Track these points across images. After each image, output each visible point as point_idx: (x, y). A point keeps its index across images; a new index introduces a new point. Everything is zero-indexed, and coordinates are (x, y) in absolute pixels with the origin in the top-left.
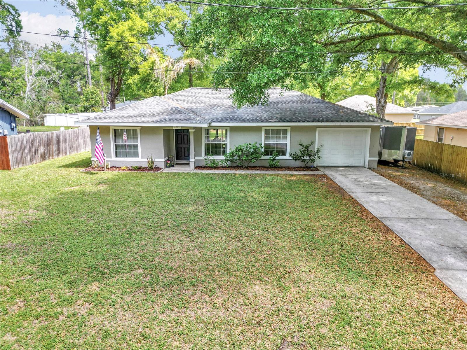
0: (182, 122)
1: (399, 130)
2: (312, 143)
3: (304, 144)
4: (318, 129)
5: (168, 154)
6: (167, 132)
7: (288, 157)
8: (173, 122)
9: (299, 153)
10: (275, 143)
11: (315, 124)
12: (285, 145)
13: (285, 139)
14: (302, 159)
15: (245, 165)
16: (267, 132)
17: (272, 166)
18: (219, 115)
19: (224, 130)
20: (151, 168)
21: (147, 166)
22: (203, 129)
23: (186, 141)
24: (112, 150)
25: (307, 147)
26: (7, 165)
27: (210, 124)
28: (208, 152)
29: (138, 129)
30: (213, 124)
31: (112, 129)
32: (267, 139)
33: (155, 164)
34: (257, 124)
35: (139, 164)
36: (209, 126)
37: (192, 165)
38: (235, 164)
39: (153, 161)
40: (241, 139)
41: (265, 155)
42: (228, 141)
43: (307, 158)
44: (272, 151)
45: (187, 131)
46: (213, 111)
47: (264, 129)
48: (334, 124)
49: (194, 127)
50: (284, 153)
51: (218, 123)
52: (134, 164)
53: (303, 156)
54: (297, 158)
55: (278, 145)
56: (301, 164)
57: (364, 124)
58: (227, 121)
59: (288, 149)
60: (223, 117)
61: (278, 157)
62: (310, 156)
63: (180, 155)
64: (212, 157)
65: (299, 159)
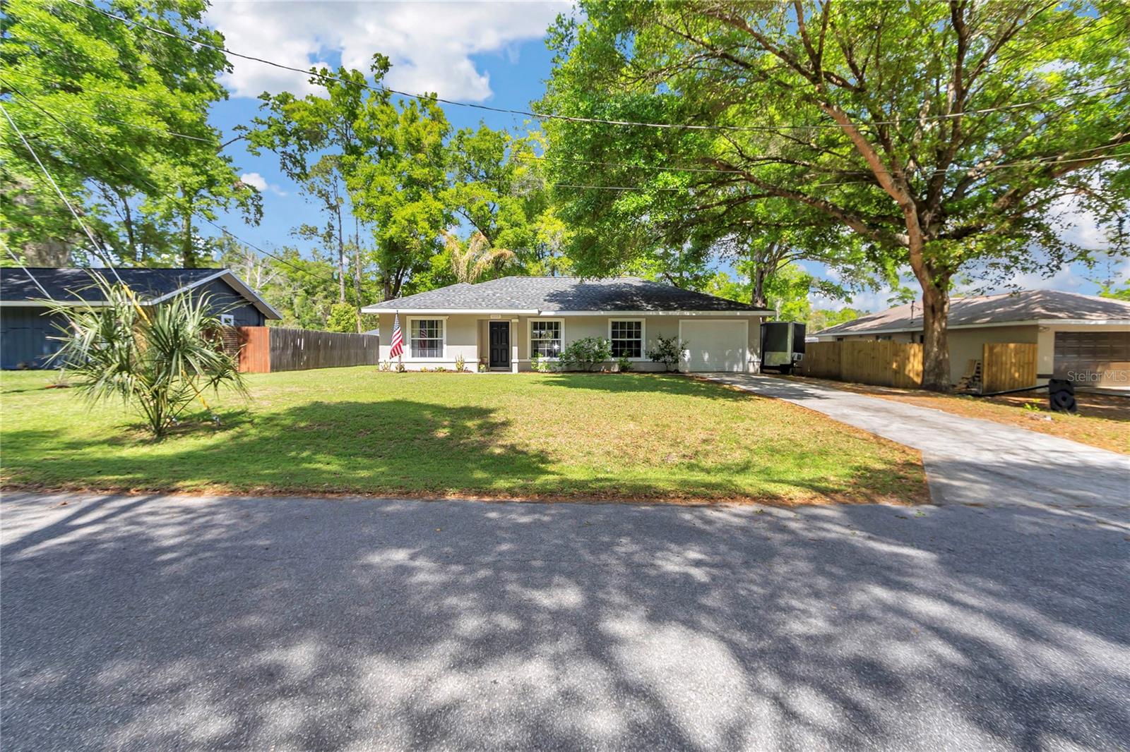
0: (504, 308)
1: (784, 327)
2: (675, 338)
3: (665, 339)
4: (681, 321)
5: (481, 356)
6: (480, 320)
7: (643, 358)
8: (492, 308)
9: (658, 351)
10: (626, 339)
11: (677, 313)
12: (638, 344)
13: (638, 335)
14: (662, 359)
15: (587, 368)
16: (615, 325)
17: (624, 369)
18: (551, 304)
19: (557, 324)
20: (460, 370)
21: (454, 367)
22: (529, 321)
23: (504, 340)
24: (407, 349)
25: (668, 343)
26: (266, 367)
27: (540, 312)
28: (535, 353)
29: (444, 319)
30: (543, 314)
31: (409, 319)
32: (614, 335)
33: (466, 365)
34: (602, 313)
35: (445, 366)
36: (538, 316)
37: (515, 368)
38: (572, 368)
39: (463, 363)
40: (580, 335)
41: (613, 356)
42: (562, 338)
43: (669, 359)
44: (622, 352)
45: (506, 325)
46: (542, 300)
47: (610, 321)
48: (700, 313)
49: (519, 317)
50: (638, 354)
51: (550, 312)
52: (438, 366)
53: (664, 355)
54: (656, 357)
55: (630, 343)
56: (661, 367)
57: (738, 313)
58: (561, 309)
59: (643, 348)
60: (556, 306)
61: (630, 359)
62: (672, 355)
63: (495, 359)
64: (541, 359)
65: (658, 359)
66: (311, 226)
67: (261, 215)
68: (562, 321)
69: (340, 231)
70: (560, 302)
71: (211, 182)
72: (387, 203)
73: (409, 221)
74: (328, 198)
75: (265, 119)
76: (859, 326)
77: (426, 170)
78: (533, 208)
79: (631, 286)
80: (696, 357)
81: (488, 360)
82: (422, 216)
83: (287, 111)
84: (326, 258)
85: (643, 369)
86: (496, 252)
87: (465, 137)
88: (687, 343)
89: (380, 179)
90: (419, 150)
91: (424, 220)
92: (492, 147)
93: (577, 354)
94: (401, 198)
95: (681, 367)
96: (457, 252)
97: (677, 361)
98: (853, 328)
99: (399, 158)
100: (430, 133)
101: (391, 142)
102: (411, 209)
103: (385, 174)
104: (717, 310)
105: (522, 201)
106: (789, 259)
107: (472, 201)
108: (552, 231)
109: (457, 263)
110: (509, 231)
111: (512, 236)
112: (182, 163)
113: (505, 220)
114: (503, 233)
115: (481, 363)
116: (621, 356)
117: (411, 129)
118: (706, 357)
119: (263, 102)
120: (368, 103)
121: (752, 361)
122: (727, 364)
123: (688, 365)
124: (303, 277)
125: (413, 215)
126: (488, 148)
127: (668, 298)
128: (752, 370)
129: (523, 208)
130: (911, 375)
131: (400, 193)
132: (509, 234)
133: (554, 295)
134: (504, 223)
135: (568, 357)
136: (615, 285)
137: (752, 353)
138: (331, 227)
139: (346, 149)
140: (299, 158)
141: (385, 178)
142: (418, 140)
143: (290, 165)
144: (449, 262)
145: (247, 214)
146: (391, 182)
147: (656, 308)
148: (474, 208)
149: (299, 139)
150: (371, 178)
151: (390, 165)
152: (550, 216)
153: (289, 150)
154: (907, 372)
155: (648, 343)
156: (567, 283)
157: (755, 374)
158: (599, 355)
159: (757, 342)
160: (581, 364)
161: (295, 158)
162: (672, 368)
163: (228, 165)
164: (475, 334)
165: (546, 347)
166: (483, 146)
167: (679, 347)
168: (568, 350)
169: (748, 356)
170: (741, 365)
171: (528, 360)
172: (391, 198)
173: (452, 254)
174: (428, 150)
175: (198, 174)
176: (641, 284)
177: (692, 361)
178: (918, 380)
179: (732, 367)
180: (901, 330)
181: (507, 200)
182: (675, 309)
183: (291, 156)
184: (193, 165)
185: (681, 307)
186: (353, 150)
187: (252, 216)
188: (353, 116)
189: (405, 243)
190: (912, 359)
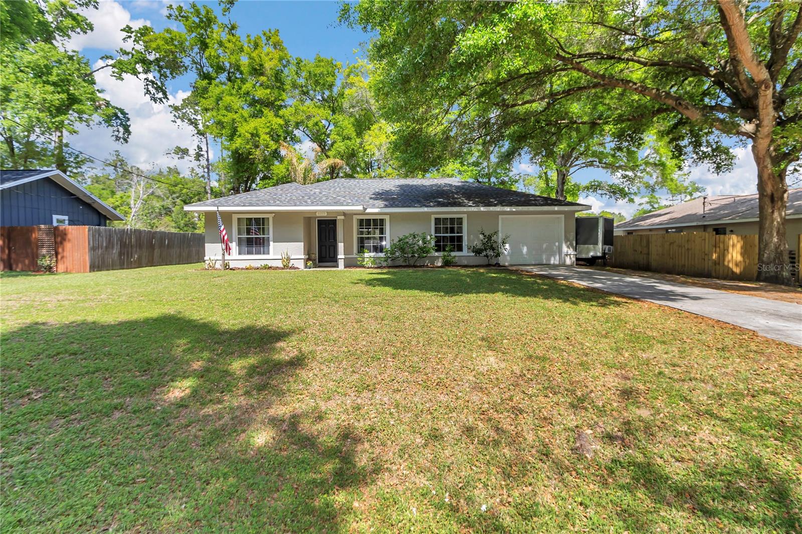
0: (329, 204)
1: (594, 221)
2: (496, 233)
3: (487, 234)
4: (500, 216)
5: (308, 252)
6: (308, 218)
7: (465, 252)
8: (317, 205)
9: (479, 246)
10: (449, 235)
11: (498, 209)
12: (460, 239)
13: (460, 230)
14: (484, 253)
15: (412, 263)
16: (437, 221)
17: (447, 263)
18: (376, 202)
19: (382, 221)
20: (286, 267)
21: (279, 264)
22: (355, 218)
23: (332, 236)
24: (234, 246)
25: (490, 238)
26: (85, 266)
27: (365, 209)
28: (361, 249)
29: (271, 216)
30: (368, 211)
31: (235, 218)
32: (437, 230)
33: (292, 262)
34: (426, 209)
35: (270, 263)
36: (363, 213)
37: (341, 263)
38: (398, 263)
39: (289, 259)
40: (404, 231)
41: (437, 251)
42: (387, 234)
43: (491, 253)
44: (445, 246)
45: (334, 222)
46: (367, 198)
47: (433, 217)
48: (520, 208)
49: (344, 214)
50: (460, 249)
51: (375, 209)
52: (263, 263)
53: (486, 250)
54: (478, 252)
55: (452, 239)
56: (484, 261)
57: (556, 208)
58: (386, 206)
59: (465, 243)
60: (381, 203)
61: (453, 254)
62: (493, 249)
63: (323, 255)
64: (366, 255)
65: (479, 253)
66: (183, 147)
67: (129, 133)
68: (387, 218)
69: (207, 152)
70: (385, 200)
71: (73, 100)
72: (233, 120)
73: (252, 135)
74: (196, 125)
75: (129, 50)
76: (649, 222)
77: (268, 91)
78: (363, 125)
79: (451, 185)
80: (515, 250)
81: (316, 256)
82: (264, 130)
83: (147, 42)
84: (200, 175)
85: (465, 262)
86: (330, 162)
87: (302, 64)
88: (507, 237)
89: (227, 99)
90: (262, 74)
91: (267, 134)
92: (326, 72)
93: (402, 250)
94: (246, 115)
95: (502, 261)
96: (294, 160)
97: (498, 255)
98: (642, 223)
99: (243, 81)
100: (271, 59)
101: (238, 68)
102: (254, 124)
103: (232, 95)
104: (536, 205)
105: (352, 119)
106: (577, 167)
107: (309, 118)
108: (377, 143)
109: (295, 171)
110: (341, 144)
111: (343, 148)
112: (44, 82)
113: (338, 134)
114: (336, 145)
115: (309, 259)
116: (444, 250)
117: (254, 55)
118: (525, 250)
119: (125, 34)
120: (217, 33)
121: (568, 255)
122: (544, 257)
123: (508, 258)
124: (181, 190)
125: (256, 128)
126: (322, 73)
127: (487, 195)
128: (568, 261)
129: (354, 125)
130: (731, 265)
131: (247, 111)
132: (341, 146)
133: (379, 194)
134: (336, 137)
135: (393, 253)
136: (436, 185)
137: (568, 247)
138: (200, 148)
139: (200, 75)
140: (159, 84)
141: (232, 98)
142: (261, 65)
143: (153, 91)
144: (288, 170)
145: (116, 133)
146: (237, 103)
147: (477, 204)
148: (310, 123)
149: (161, 67)
150: (219, 99)
151: (236, 87)
152: (376, 131)
153: (150, 76)
154: (726, 263)
155: (470, 237)
156: (393, 183)
157: (572, 265)
158: (424, 250)
159: (573, 235)
160: (406, 259)
161: (157, 84)
162: (494, 261)
163: (90, 87)
164: (301, 232)
165: (371, 244)
166: (318, 71)
167: (500, 241)
168: (394, 246)
169: (565, 249)
170: (557, 257)
171: (355, 256)
172: (237, 115)
173: (290, 163)
174: (268, 72)
175: (59, 93)
176: (460, 184)
177: (511, 254)
178: (737, 270)
179: (550, 260)
180: (694, 224)
181: (339, 117)
182: (495, 205)
183: (153, 82)
184: (54, 84)
185: (501, 203)
186: (206, 77)
187: (121, 135)
188: (204, 46)
189: (250, 153)
190: (731, 249)
